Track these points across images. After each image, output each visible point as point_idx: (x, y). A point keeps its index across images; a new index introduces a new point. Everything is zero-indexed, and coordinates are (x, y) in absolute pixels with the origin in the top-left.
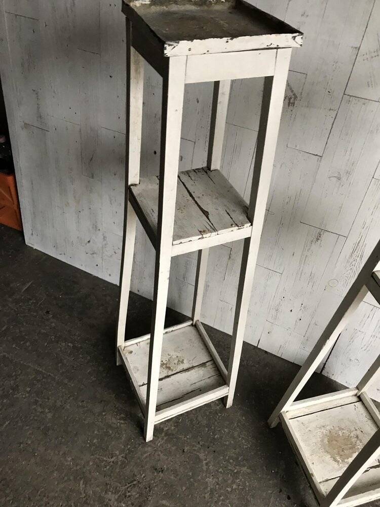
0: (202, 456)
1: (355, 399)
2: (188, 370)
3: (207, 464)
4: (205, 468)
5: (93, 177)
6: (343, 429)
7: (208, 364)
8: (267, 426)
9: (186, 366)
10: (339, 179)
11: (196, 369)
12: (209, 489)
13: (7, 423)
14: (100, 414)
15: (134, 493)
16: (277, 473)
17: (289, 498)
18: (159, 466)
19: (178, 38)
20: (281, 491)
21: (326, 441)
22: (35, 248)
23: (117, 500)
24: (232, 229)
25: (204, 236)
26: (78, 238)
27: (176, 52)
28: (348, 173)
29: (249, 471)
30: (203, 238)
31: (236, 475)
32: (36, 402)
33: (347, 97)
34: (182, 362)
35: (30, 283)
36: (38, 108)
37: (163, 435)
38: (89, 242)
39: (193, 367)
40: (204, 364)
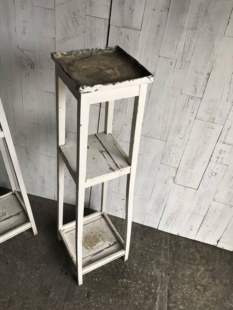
0: (18, 263)
1: (101, 217)
2: (8, 218)
3: (21, 267)
4: (19, 269)
6: (93, 233)
7: (21, 213)
8: (58, 240)
9: (7, 216)
11: (13, 217)
12: (21, 279)
16: (60, 263)
17: (66, 274)
20: (62, 271)
21: (83, 240)
29: (45, 265)
31: (37, 269)
34: (5, 215)
39: (12, 216)
40: (18, 214)
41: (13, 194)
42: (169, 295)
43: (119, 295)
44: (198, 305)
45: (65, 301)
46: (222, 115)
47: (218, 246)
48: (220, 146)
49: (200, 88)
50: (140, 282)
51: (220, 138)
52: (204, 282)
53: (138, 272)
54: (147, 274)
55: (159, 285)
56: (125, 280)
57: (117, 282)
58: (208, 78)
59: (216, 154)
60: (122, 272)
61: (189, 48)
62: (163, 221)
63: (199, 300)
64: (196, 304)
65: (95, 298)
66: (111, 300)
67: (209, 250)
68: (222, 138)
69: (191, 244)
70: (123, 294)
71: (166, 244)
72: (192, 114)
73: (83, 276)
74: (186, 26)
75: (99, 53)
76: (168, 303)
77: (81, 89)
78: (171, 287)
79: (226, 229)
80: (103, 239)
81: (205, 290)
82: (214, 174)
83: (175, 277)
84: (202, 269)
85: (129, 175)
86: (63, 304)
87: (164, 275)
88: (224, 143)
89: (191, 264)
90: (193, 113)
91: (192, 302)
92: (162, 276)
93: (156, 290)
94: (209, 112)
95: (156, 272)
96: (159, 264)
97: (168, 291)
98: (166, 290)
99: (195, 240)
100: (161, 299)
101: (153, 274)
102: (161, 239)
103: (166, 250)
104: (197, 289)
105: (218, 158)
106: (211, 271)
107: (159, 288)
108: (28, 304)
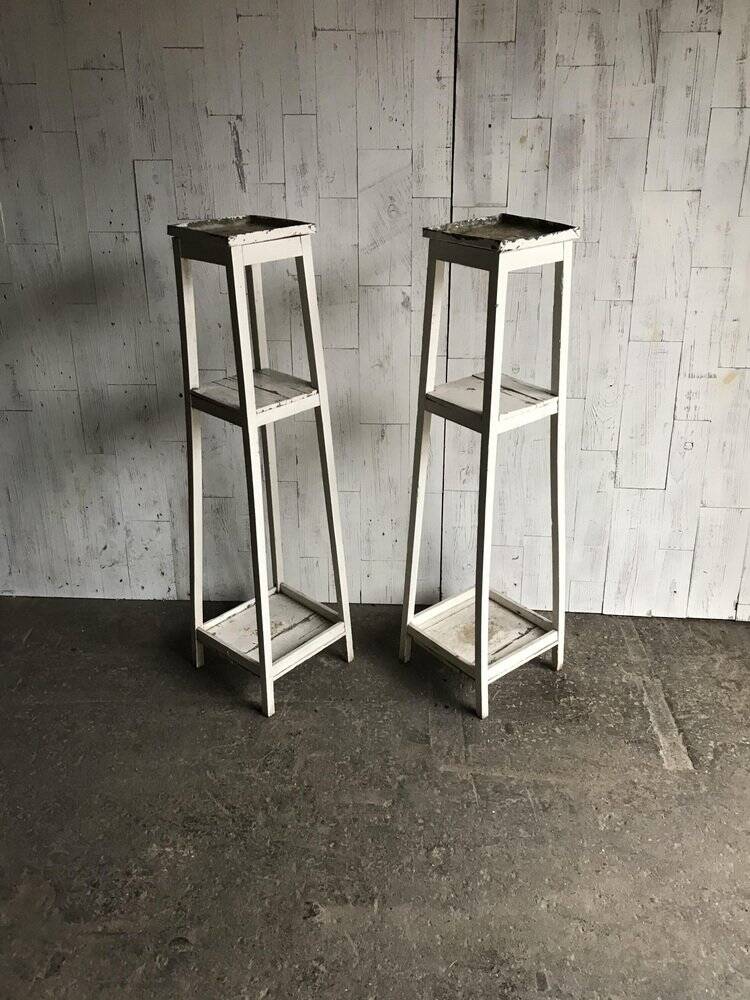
0: (338, 707)
2: (290, 629)
3: (347, 712)
4: (346, 715)
5: (102, 452)
7: (310, 618)
8: (401, 661)
9: (286, 625)
10: (381, 366)
11: (300, 625)
12: (359, 729)
13: (81, 757)
14: (198, 714)
15: (276, 760)
16: (426, 693)
17: (447, 707)
18: (292, 731)
19: (235, 233)
20: (436, 705)
21: (463, 635)
22: (14, 595)
23: (259, 771)
24: (301, 396)
25: (282, 403)
26: (87, 548)
27: (236, 243)
28: (387, 357)
29: (396, 702)
30: (280, 405)
31: (384, 709)
32: (109, 729)
33: (363, 288)
34: (281, 624)
35: (29, 632)
36: (15, 385)
37: (285, 706)
38: (105, 548)
39: (295, 625)
40: (307, 619)
41: (276, 592)
42: (671, 705)
43: (571, 721)
44: (734, 709)
45: (466, 744)
46: (674, 323)
47: (740, 618)
48: (686, 384)
49: (625, 283)
50: (603, 696)
51: (682, 367)
52: (733, 675)
53: (592, 682)
54: (613, 683)
55: (645, 694)
56: (572, 698)
57: (557, 704)
58: (635, 262)
59: (682, 403)
60: (561, 688)
61: (593, 218)
62: (611, 589)
63: (734, 701)
64: (731, 708)
65: (524, 731)
66: (557, 729)
67: (724, 628)
68: (685, 368)
69: (681, 625)
70: (577, 719)
71: (631, 634)
72: (620, 334)
73: (490, 685)
74: (581, 187)
75: (480, 226)
76: (674, 716)
77: (501, 244)
78: (670, 692)
79: (744, 568)
80: (502, 627)
81: (739, 685)
82: (689, 445)
83: (672, 679)
84: (721, 658)
85: (554, 419)
86: (464, 749)
87: (647, 679)
88: (691, 376)
89: (697, 655)
90: (623, 331)
91: (721, 705)
92: (644, 682)
93: (641, 701)
94: (650, 322)
95: (628, 677)
96: (628, 665)
97: (666, 699)
98: (662, 698)
99: (689, 619)
100: (658, 713)
101: (624, 680)
102: (617, 628)
103: (635, 642)
104: (722, 687)
105: (688, 408)
106: (739, 657)
107: (646, 698)
108: (394, 759)
